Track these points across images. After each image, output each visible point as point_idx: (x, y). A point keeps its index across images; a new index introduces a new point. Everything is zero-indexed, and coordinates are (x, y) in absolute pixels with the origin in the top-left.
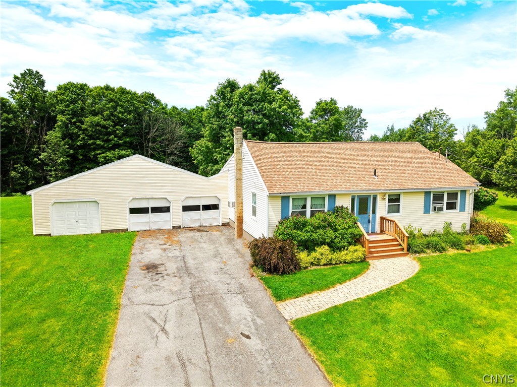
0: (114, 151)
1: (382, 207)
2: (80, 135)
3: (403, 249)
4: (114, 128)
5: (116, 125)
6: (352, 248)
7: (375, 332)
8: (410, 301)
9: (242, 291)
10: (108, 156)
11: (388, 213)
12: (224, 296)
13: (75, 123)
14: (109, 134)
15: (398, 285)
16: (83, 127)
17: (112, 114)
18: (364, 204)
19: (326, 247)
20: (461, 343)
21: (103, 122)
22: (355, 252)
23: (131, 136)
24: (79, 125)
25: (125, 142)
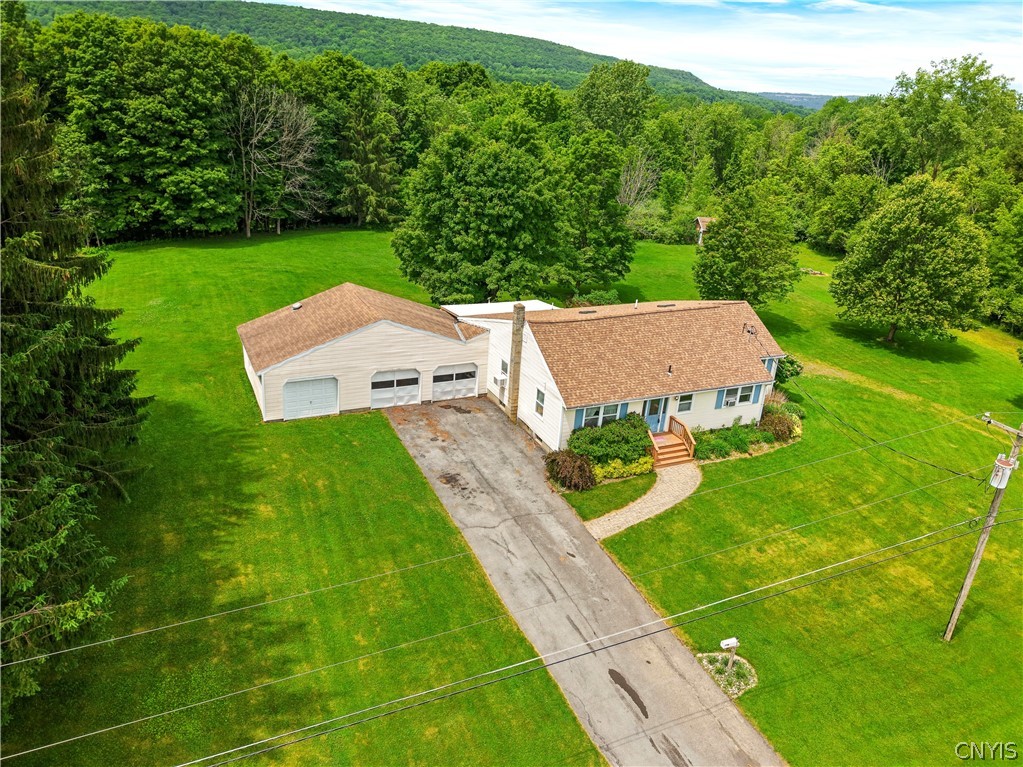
0: (192, 169)
1: (673, 408)
2: (122, 136)
3: (689, 455)
4: (187, 123)
5: (192, 116)
6: (642, 460)
7: (662, 549)
8: (689, 520)
9: (552, 511)
10: (182, 182)
11: (679, 411)
12: (539, 516)
13: (109, 111)
14: (182, 136)
15: (680, 504)
16: (128, 120)
17: (182, 94)
18: (655, 407)
19: (619, 461)
20: (719, 556)
21: (167, 112)
22: (643, 464)
23: (219, 138)
24: (117, 116)
25: (211, 151)
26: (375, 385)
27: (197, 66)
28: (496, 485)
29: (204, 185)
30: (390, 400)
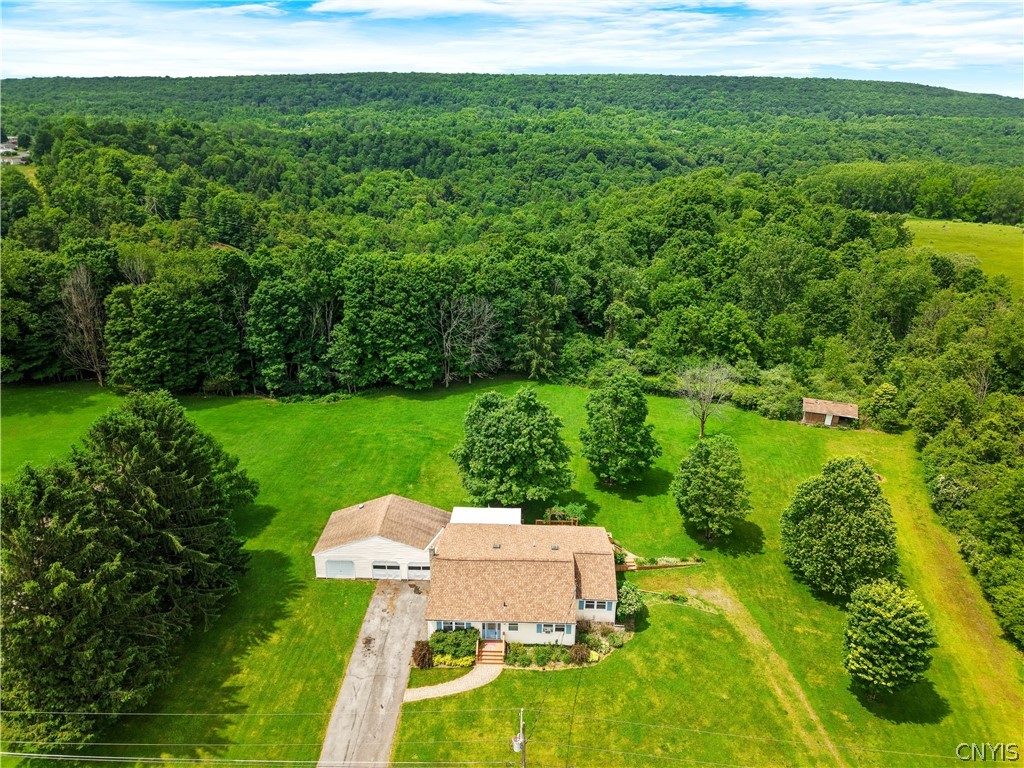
0: (406, 353)
2: (368, 332)
3: (502, 660)
4: (405, 325)
9: (397, 677)
11: (509, 630)
12: (388, 678)
13: (362, 318)
14: (401, 333)
16: (372, 323)
21: (393, 319)
23: (424, 333)
24: (367, 321)
25: (418, 341)
26: (375, 567)
27: (414, 290)
28: (385, 653)
29: (411, 363)
30: (384, 575)
